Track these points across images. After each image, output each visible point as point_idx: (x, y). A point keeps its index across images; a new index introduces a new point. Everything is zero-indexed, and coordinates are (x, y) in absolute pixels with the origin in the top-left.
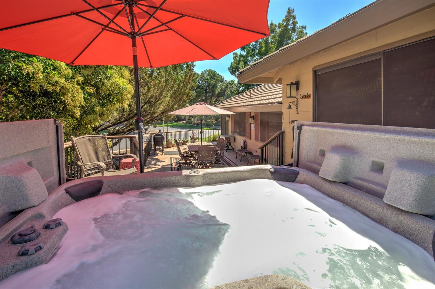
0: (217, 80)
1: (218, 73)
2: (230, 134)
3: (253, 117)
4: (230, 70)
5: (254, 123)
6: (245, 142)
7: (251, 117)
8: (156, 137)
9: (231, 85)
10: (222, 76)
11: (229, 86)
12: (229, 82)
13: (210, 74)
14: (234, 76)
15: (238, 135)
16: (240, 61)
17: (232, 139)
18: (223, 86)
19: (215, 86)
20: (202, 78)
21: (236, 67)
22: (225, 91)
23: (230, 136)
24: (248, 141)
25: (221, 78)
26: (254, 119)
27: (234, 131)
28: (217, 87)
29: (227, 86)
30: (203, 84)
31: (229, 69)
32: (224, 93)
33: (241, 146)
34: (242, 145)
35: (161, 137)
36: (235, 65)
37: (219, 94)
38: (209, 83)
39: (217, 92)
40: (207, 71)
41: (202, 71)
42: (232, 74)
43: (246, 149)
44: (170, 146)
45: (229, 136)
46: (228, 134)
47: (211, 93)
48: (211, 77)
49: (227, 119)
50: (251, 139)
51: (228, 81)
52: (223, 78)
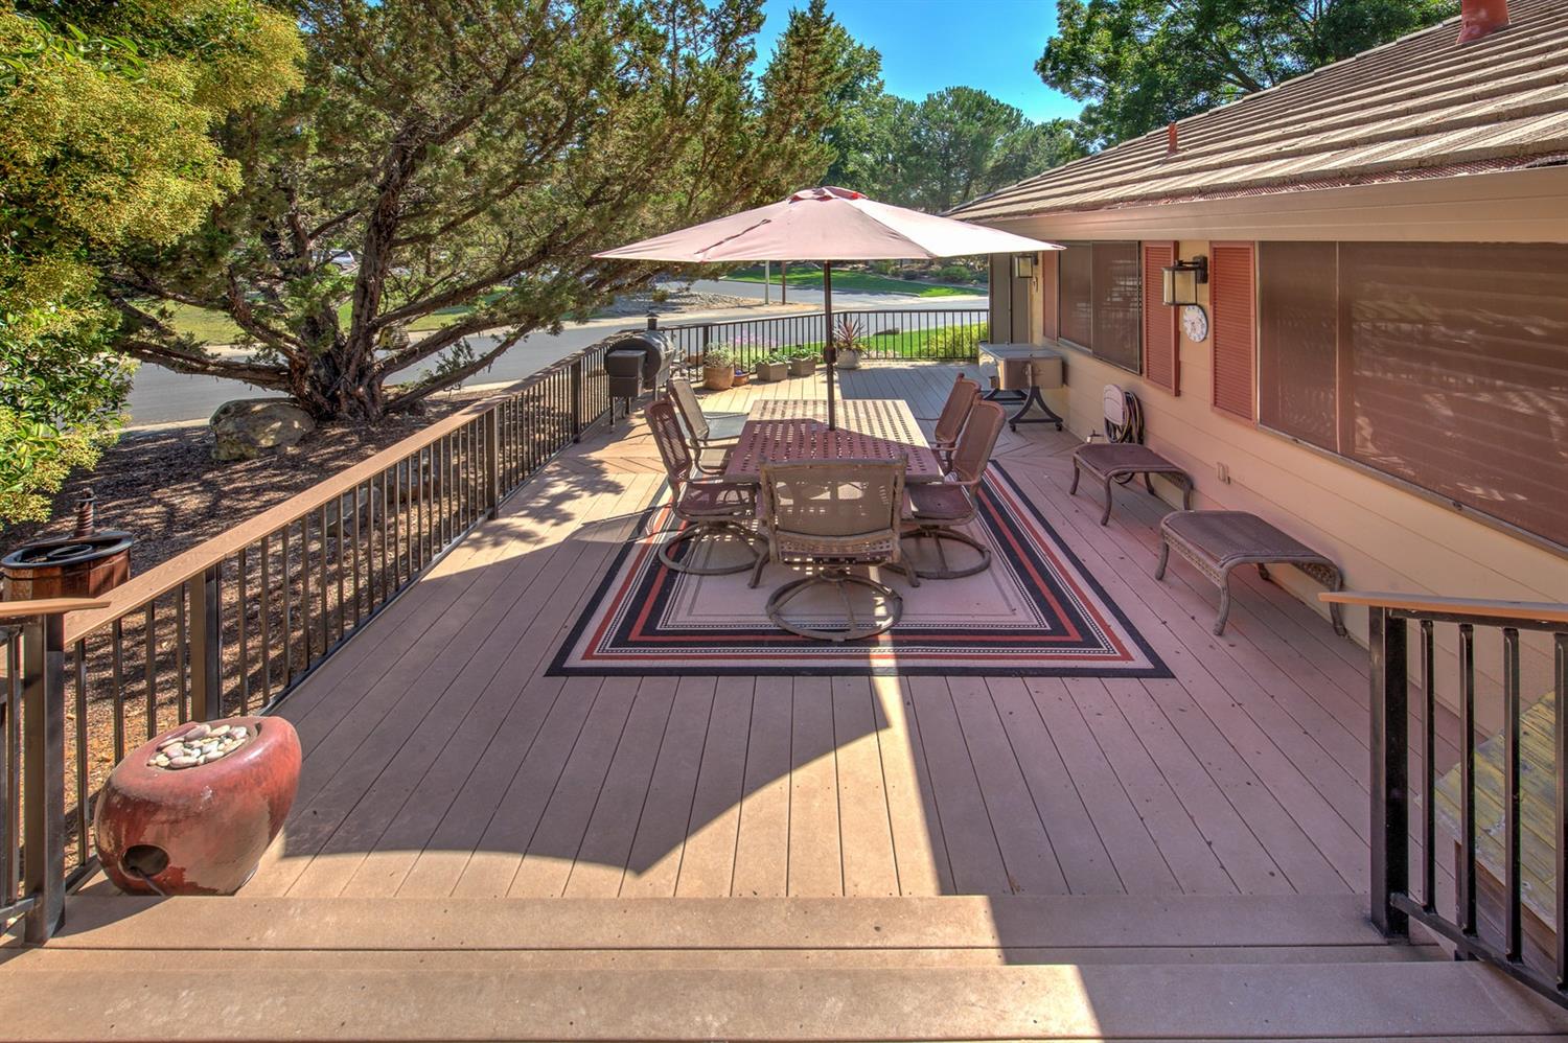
0: (989, 123)
1: (994, 97)
2: (1038, 338)
3: (1201, 269)
4: (1043, 69)
5: (1207, 304)
6: (1133, 403)
7: (1180, 266)
8: (617, 354)
9: (1052, 135)
10: (1012, 109)
11: (1043, 139)
12: (1043, 126)
13: (964, 104)
14: (1064, 92)
15: (1088, 354)
16: (1091, 26)
17: (1050, 371)
18: (1016, 140)
19: (982, 144)
20: (927, 118)
21: (1073, 52)
22: (1025, 159)
23: (1037, 354)
24: (1156, 399)
25: (1011, 114)
26: (1204, 279)
27: (1062, 331)
28: (989, 146)
29: (1035, 140)
30: (934, 139)
31: (1041, 67)
32: (1022, 165)
33: (1107, 422)
34: (1116, 412)
35: (643, 353)
36: (1068, 45)
37: (997, 169)
38: (958, 134)
39: (991, 164)
40: (951, 92)
41: (929, 96)
42: (1053, 85)
43: (1141, 441)
44: (721, 382)
45: (1026, 355)
46: (1027, 337)
47: (964, 167)
48: (967, 114)
49: (1022, 268)
50: (1178, 393)
51: (1037, 123)
52: (1019, 115)
